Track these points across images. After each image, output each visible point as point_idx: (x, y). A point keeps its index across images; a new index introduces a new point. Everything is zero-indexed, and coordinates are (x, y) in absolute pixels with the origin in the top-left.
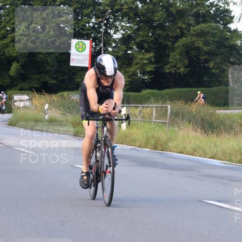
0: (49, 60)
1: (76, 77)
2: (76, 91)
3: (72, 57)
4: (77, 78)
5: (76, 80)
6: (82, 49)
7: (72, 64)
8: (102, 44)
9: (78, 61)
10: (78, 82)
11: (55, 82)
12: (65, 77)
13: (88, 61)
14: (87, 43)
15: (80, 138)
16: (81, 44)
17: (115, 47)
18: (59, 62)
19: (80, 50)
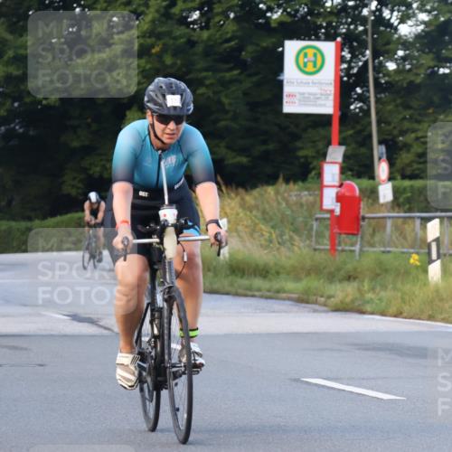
0: (225, 101)
1: (299, 144)
2: (300, 183)
3: (287, 89)
4: (302, 148)
5: (301, 153)
6: (315, 66)
7: (288, 108)
8: (368, 52)
9: (305, 99)
10: (306, 157)
11: (244, 160)
12: (271, 147)
13: (332, 97)
14: (328, 48)
15: (317, 307)
16: (310, 52)
17: (404, 59)
18: (253, 106)
19: (310, 68)
